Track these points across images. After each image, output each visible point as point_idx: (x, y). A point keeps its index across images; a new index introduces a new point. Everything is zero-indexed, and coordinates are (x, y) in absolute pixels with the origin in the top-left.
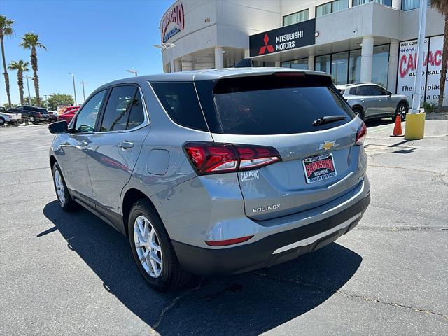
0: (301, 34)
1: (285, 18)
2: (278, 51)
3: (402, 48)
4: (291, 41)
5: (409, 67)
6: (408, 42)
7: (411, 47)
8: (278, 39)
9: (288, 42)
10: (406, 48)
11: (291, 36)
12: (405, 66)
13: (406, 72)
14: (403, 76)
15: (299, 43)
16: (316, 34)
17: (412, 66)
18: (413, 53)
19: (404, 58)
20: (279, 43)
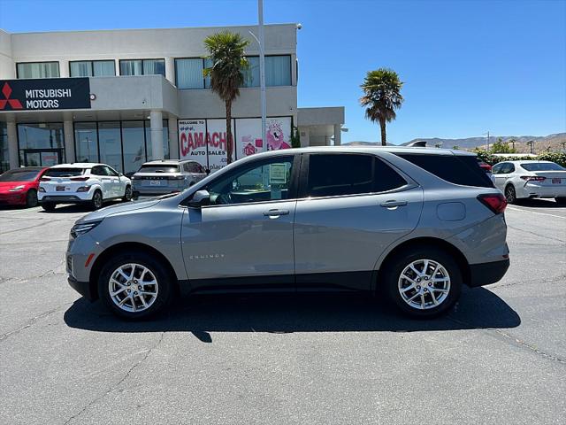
0: (68, 93)
1: (19, 65)
2: (30, 108)
3: (181, 126)
4: (53, 99)
5: (189, 146)
6: (186, 121)
7: (190, 126)
8: (29, 93)
9: (47, 99)
10: (185, 126)
11: (52, 93)
12: (186, 145)
13: (187, 150)
14: (184, 154)
15: (64, 103)
16: (92, 97)
17: (192, 144)
18: (193, 132)
19: (184, 136)
20: (30, 99)
